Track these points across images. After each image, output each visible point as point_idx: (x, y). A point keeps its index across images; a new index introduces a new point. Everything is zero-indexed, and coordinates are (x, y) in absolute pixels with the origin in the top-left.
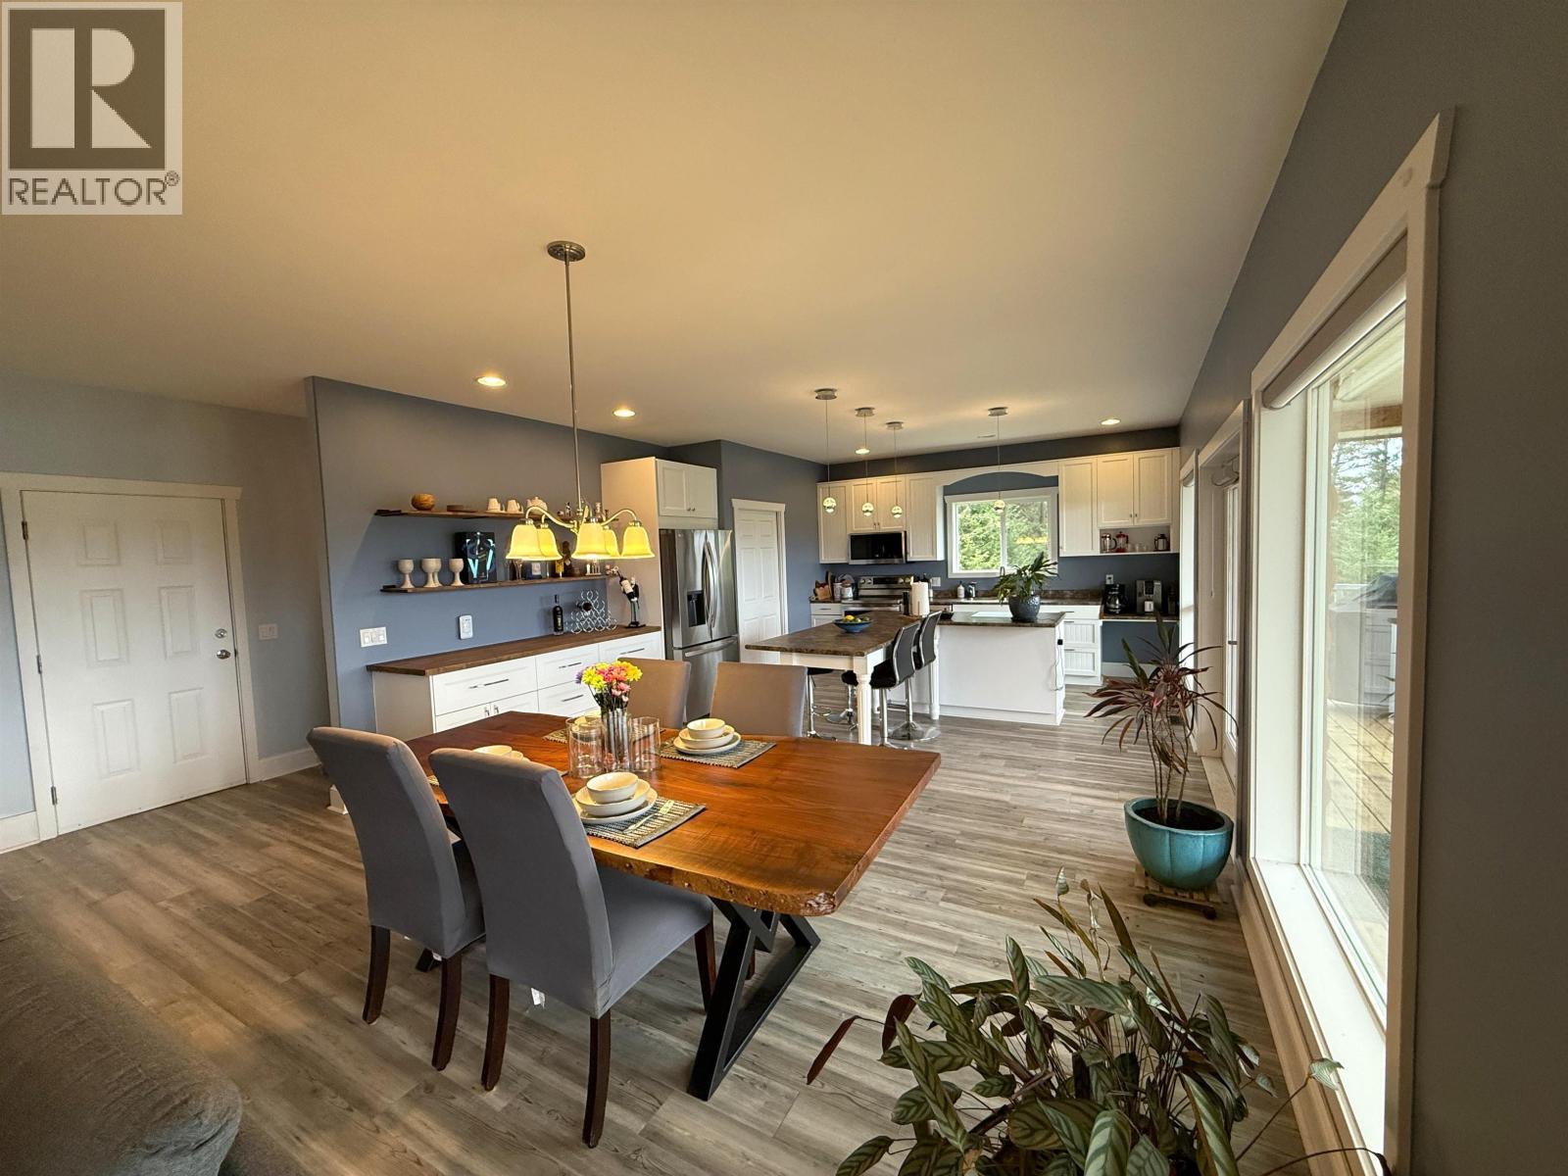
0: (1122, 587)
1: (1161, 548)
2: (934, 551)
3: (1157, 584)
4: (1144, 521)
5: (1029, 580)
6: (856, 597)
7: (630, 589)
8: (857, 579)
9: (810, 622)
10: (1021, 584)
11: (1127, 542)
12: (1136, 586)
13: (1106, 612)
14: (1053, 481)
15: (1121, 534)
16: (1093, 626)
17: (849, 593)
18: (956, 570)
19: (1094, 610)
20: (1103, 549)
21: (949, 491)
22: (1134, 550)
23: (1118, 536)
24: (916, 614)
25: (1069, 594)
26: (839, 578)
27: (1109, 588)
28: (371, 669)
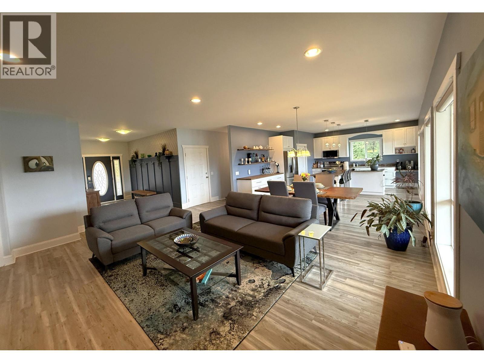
0: (402, 163)
1: (413, 152)
2: (346, 154)
3: (412, 162)
4: (407, 145)
5: (375, 161)
6: (324, 166)
7: (277, 165)
8: (324, 162)
9: (312, 173)
10: (373, 161)
11: (403, 151)
12: (406, 162)
13: (397, 169)
14: (381, 136)
15: (401, 149)
16: (393, 173)
17: (322, 166)
18: (353, 159)
19: (394, 168)
20: (396, 153)
21: (350, 139)
22: (405, 153)
23: (400, 149)
24: (345, 169)
25: (386, 165)
26: (319, 162)
27: (398, 163)
28: (237, 179)
